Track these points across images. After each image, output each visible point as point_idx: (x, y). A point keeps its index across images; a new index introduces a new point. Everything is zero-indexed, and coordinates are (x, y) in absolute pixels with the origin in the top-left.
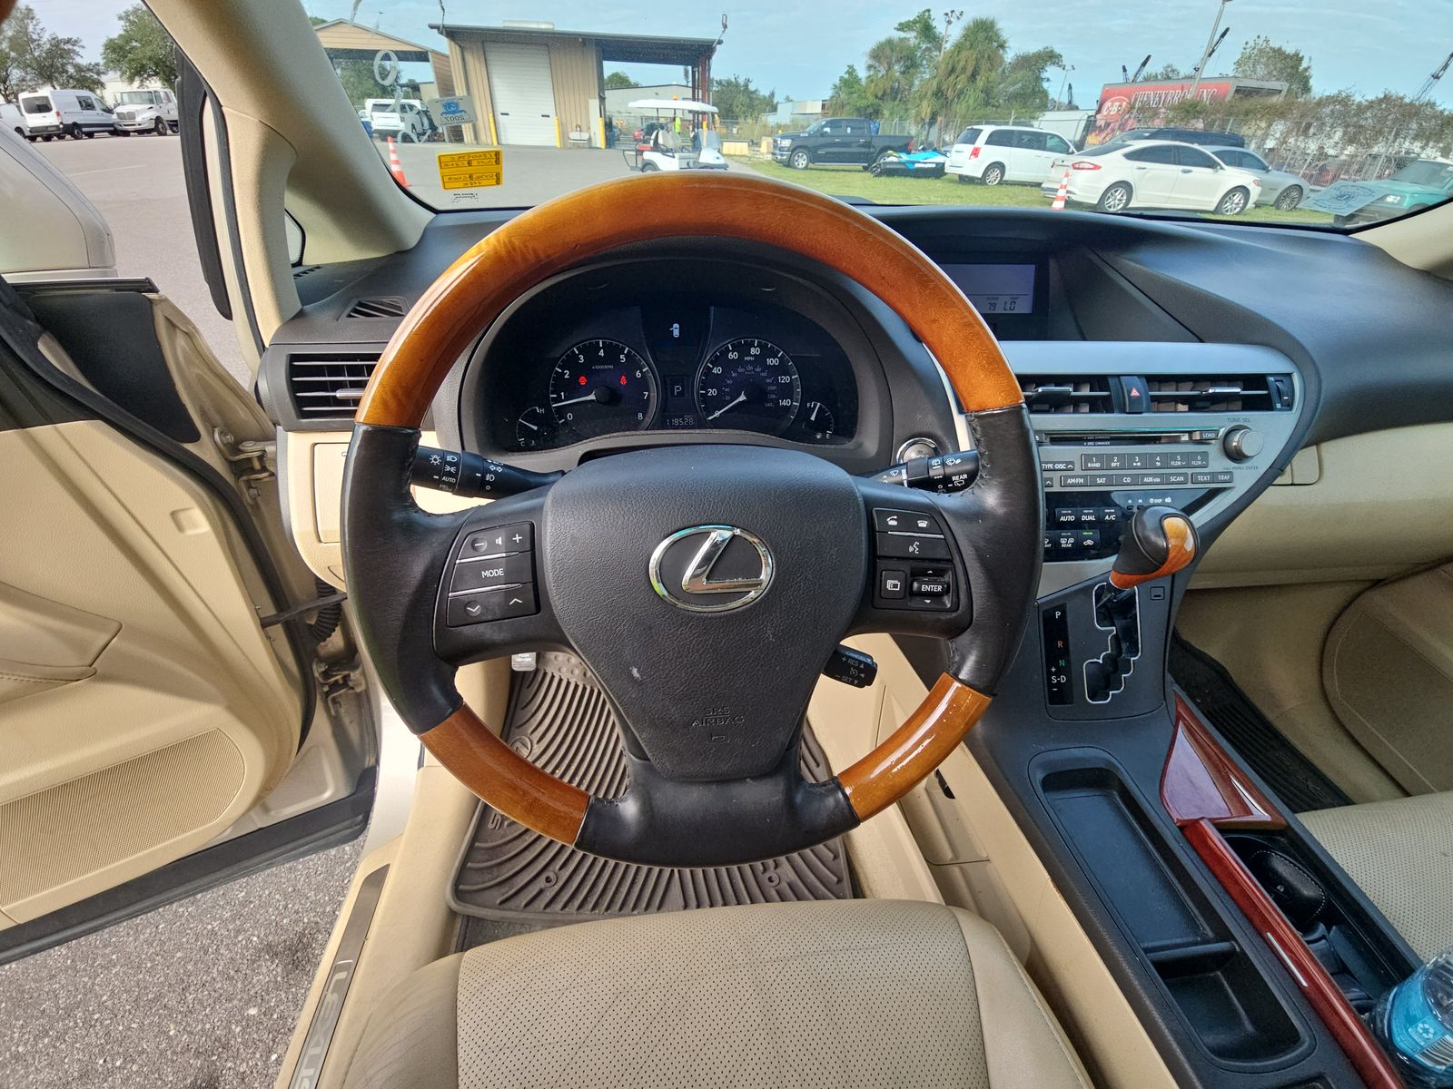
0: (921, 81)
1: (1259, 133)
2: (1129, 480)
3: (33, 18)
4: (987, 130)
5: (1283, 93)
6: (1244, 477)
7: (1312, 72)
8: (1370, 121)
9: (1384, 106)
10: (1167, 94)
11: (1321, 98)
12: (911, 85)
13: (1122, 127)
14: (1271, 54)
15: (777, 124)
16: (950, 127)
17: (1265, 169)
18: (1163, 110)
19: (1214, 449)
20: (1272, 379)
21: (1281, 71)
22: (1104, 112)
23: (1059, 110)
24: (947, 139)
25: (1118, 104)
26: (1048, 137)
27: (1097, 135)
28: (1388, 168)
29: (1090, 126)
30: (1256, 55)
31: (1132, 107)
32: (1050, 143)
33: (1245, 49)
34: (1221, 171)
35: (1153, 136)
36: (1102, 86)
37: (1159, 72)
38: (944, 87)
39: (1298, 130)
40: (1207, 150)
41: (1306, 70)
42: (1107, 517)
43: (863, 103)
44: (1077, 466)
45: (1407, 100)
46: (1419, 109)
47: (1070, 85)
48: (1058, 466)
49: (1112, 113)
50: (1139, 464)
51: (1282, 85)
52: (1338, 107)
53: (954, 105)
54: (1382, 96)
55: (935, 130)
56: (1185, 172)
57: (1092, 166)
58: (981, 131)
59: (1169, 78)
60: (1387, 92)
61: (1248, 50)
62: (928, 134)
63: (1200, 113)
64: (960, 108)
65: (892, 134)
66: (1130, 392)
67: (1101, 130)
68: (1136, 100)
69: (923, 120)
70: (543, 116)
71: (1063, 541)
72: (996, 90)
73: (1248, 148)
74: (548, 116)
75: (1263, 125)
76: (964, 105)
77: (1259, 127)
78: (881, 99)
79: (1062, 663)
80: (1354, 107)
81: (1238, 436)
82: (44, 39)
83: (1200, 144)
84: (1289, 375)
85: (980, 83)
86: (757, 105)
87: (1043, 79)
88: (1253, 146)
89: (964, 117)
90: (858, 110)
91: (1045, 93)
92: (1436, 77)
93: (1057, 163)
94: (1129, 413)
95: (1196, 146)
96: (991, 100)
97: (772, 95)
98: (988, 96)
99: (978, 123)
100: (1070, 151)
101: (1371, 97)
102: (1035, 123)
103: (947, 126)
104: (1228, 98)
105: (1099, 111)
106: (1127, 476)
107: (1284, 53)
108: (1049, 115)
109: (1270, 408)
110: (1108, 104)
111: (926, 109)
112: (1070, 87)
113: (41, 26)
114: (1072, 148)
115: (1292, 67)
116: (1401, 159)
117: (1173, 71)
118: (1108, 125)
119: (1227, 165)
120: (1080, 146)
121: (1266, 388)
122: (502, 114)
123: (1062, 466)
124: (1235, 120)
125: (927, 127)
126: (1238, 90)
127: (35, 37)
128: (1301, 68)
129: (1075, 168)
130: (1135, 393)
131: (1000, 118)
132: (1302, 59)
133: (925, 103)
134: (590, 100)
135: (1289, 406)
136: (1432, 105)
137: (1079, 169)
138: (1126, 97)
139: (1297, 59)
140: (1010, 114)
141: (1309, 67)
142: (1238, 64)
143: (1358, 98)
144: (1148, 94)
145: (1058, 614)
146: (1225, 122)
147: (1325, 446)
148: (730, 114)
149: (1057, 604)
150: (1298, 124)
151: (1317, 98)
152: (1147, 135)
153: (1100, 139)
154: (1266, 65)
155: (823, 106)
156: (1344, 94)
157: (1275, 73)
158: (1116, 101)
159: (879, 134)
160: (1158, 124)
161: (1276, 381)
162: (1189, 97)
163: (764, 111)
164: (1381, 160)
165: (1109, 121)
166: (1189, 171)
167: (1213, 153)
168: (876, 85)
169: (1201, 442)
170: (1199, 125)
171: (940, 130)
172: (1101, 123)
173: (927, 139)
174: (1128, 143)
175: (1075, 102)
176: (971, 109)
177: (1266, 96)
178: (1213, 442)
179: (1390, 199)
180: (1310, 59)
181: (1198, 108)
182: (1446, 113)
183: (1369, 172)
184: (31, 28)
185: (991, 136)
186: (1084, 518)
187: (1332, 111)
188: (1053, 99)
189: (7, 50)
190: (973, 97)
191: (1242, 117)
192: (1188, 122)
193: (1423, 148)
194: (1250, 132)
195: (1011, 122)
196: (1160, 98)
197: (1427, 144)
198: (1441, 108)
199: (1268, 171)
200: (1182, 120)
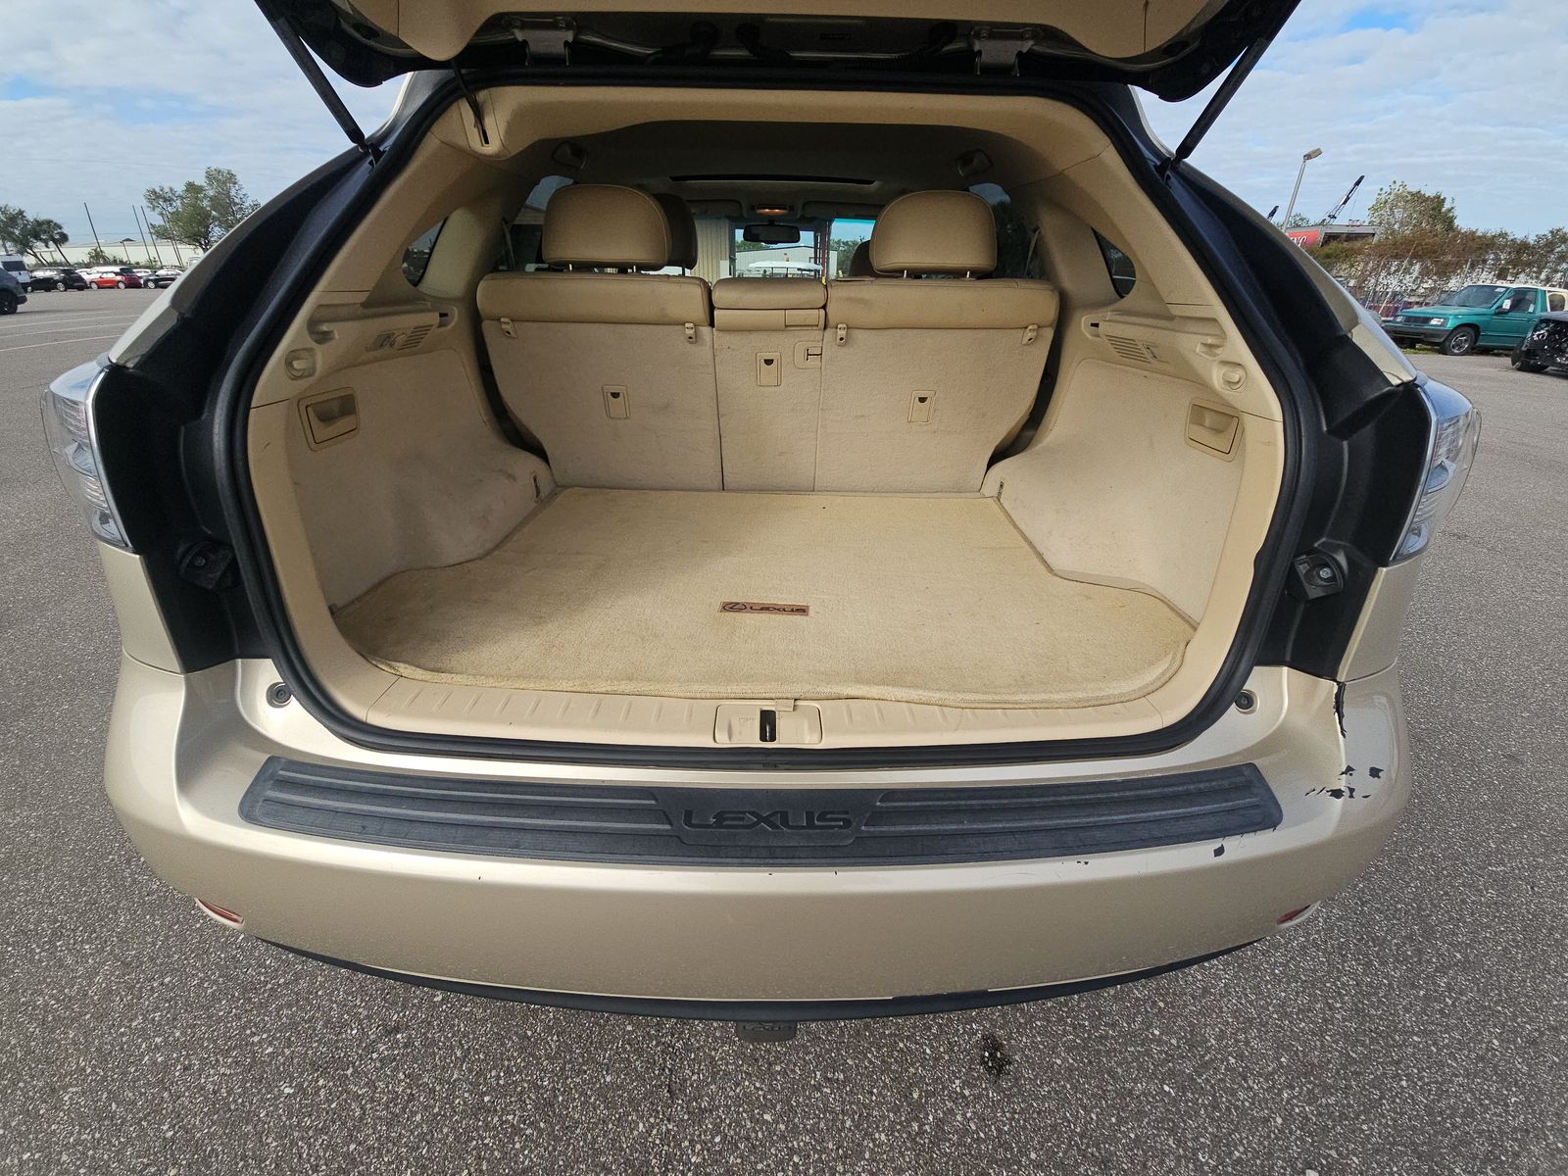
3: (235, 183)
14: (1409, 199)
30: (1393, 200)
33: (1379, 194)
59: (1298, 226)
61: (1383, 196)
82: (247, 204)
104: (1318, 243)
107: (1424, 196)
113: (243, 192)
115: (1434, 210)
127: (237, 200)
128: (1443, 210)
134: (721, 262)
139: (1439, 201)
141: (1453, 208)
142: (1374, 209)
154: (1405, 208)
179: (1434, 322)
180: (1452, 199)
184: (233, 192)
189: (209, 209)
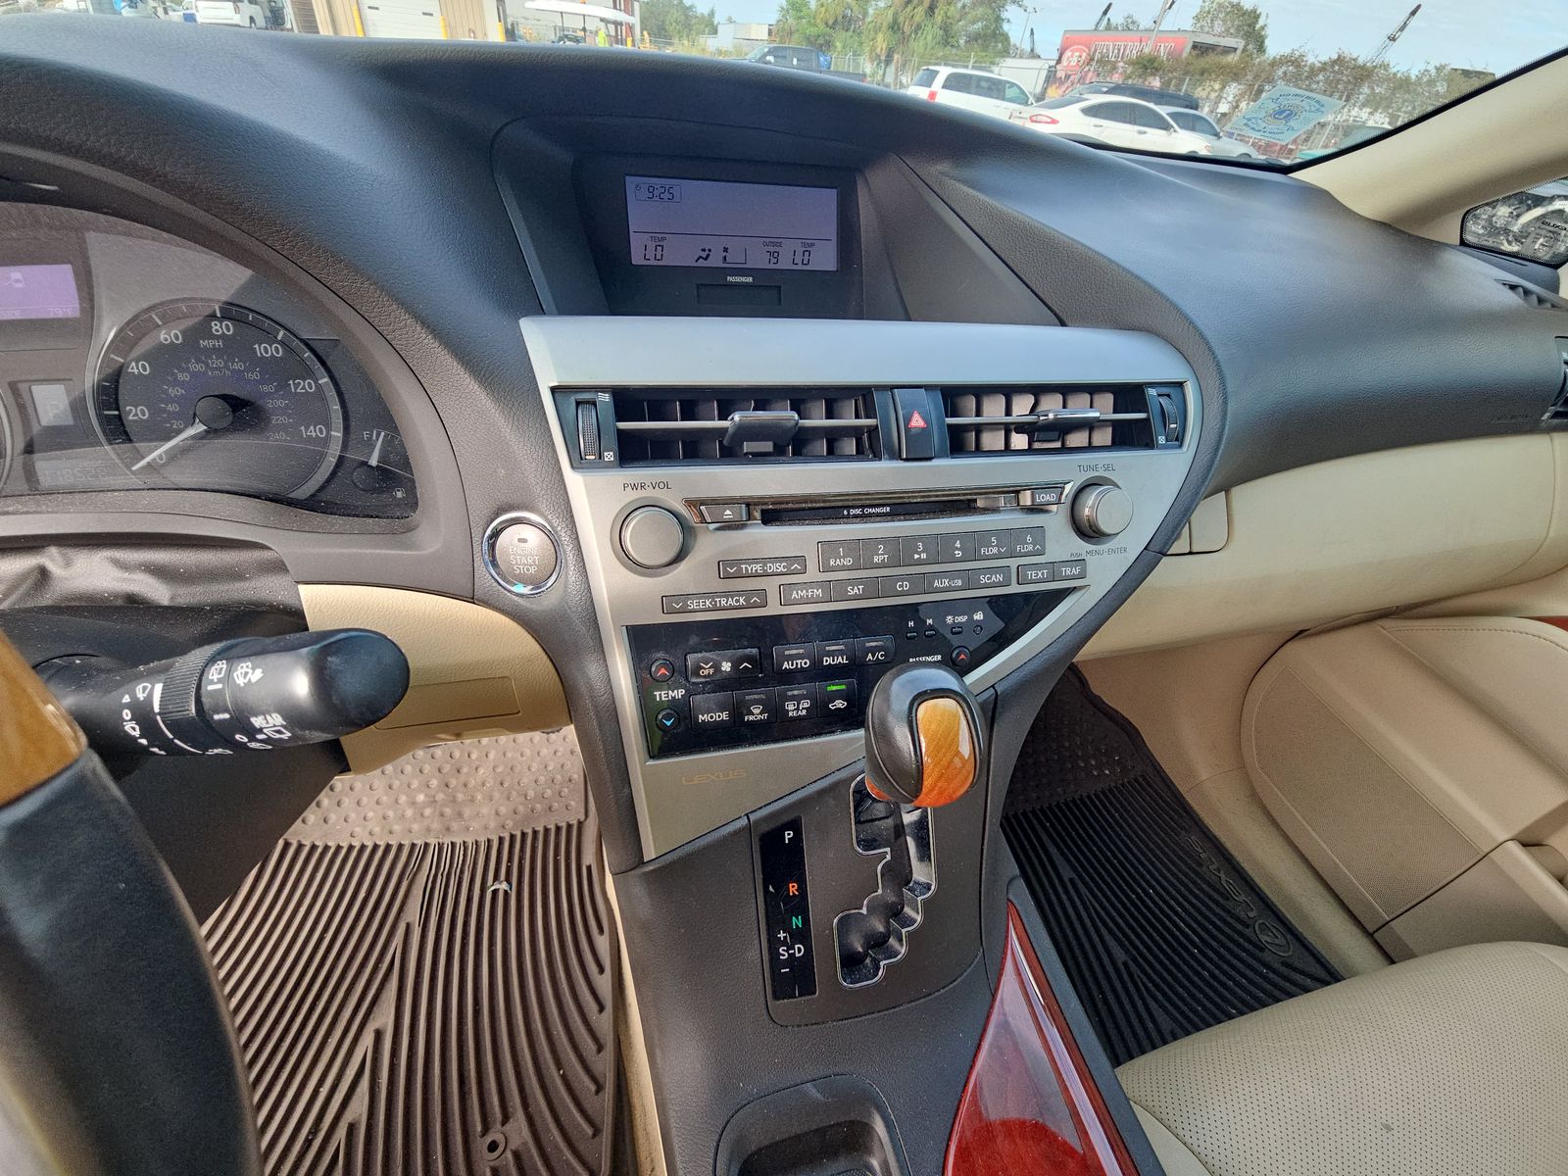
0: (876, 9)
1: (1213, 95)
2: (906, 586)
4: (944, 72)
5: (1239, 52)
6: (1105, 568)
7: (1268, 31)
8: (1321, 84)
9: (1337, 68)
10: (1125, 47)
11: (1275, 58)
12: (865, 14)
13: (1081, 81)
14: (1229, 10)
15: (717, 49)
16: (907, 66)
17: (1217, 135)
18: (1121, 64)
19: (1056, 522)
20: (1152, 392)
21: (1238, 30)
22: (1065, 62)
23: (1021, 57)
24: (904, 81)
25: (1077, 54)
26: (1007, 85)
27: (1057, 88)
28: (1334, 136)
29: (1051, 78)
30: (1215, 10)
31: (1092, 59)
32: (1010, 93)
34: (1174, 134)
35: (1110, 91)
36: (1062, 32)
37: (1119, 23)
38: (901, 19)
39: (1251, 93)
40: (1163, 110)
41: (1263, 28)
42: (870, 656)
43: (812, 31)
44: (812, 565)
45: (1360, 62)
46: (1372, 71)
47: (1032, 30)
48: (772, 568)
49: (1072, 64)
50: (924, 556)
51: (1239, 43)
52: (1291, 68)
53: (912, 42)
54: (1335, 57)
55: (891, 70)
56: (1140, 133)
57: (1049, 120)
58: (937, 72)
59: (1129, 29)
60: (1341, 52)
61: (1207, 4)
62: (884, 74)
63: (1157, 69)
64: (917, 45)
65: (846, 70)
66: (908, 419)
67: (1062, 83)
68: (1096, 50)
69: (878, 56)
70: (424, 14)
71: (790, 706)
72: (955, 28)
73: (1202, 110)
74: (431, 15)
75: (1217, 86)
76: (922, 42)
77: (1213, 90)
78: (833, 27)
79: (797, 922)
80: (1307, 69)
81: (1093, 497)
83: (1156, 104)
84: (1180, 385)
85: (939, 18)
86: (695, 24)
87: (1003, 20)
88: (1206, 109)
89: (922, 56)
90: (808, 38)
91: (1006, 38)
92: (1393, 39)
93: (1015, 114)
94: (907, 460)
95: (1152, 105)
96: (950, 40)
97: (712, 14)
98: (947, 37)
99: (936, 64)
100: (1029, 103)
101: (1324, 58)
102: (996, 69)
103: (904, 65)
104: (1185, 54)
105: (1059, 61)
106: (901, 578)
107: (1242, 9)
108: (1009, 62)
109: (1149, 444)
110: (1068, 53)
111: (882, 43)
112: (1032, 33)
114: (1031, 99)
115: (1249, 26)
116: (1348, 126)
117: (1133, 22)
118: (1068, 77)
119: (1181, 128)
120: (1040, 98)
121: (1144, 408)
122: (370, 7)
123: (780, 567)
124: (1190, 79)
125: (883, 65)
126: (1195, 46)
128: (1257, 27)
129: (1032, 121)
130: (917, 422)
131: (959, 61)
132: (1259, 16)
133: (880, 37)
135: (1178, 439)
136: (1386, 67)
137: (1036, 122)
138: (1086, 46)
139: (1254, 16)
140: (969, 57)
141: (1266, 25)
142: (1197, 18)
143: (1311, 59)
144: (1108, 46)
145: (788, 835)
146: (1181, 81)
147: (1238, 492)
148: (663, 32)
149: (786, 819)
150: (1252, 86)
151: (1271, 58)
152: (1105, 89)
153: (1061, 92)
154: (1224, 21)
155: (770, 32)
156: (1297, 53)
157: (1232, 31)
158: (1077, 50)
159: (832, 69)
160: (1117, 78)
161: (1159, 395)
162: (1146, 51)
163: (703, 33)
164: (1329, 128)
165: (1069, 73)
166: (1145, 133)
167: (1168, 114)
168: (827, 10)
169: (1035, 509)
170: (1156, 83)
171: (897, 70)
172: (1061, 74)
173: (883, 80)
174: (1085, 96)
175: (1038, 50)
176: (929, 47)
177: (1222, 54)
178: (1054, 508)
180: (1267, 16)
181: (1156, 65)
182: (1399, 75)
183: (1316, 141)
185: (947, 79)
186: (827, 661)
187: (1285, 73)
188: (1015, 45)
190: (931, 33)
191: (1197, 77)
192: (1145, 80)
193: (1371, 113)
194: (1204, 94)
195: (970, 67)
196: (1119, 50)
197: (1376, 110)
198: (1394, 70)
199: (1219, 138)
200: (1140, 76)
